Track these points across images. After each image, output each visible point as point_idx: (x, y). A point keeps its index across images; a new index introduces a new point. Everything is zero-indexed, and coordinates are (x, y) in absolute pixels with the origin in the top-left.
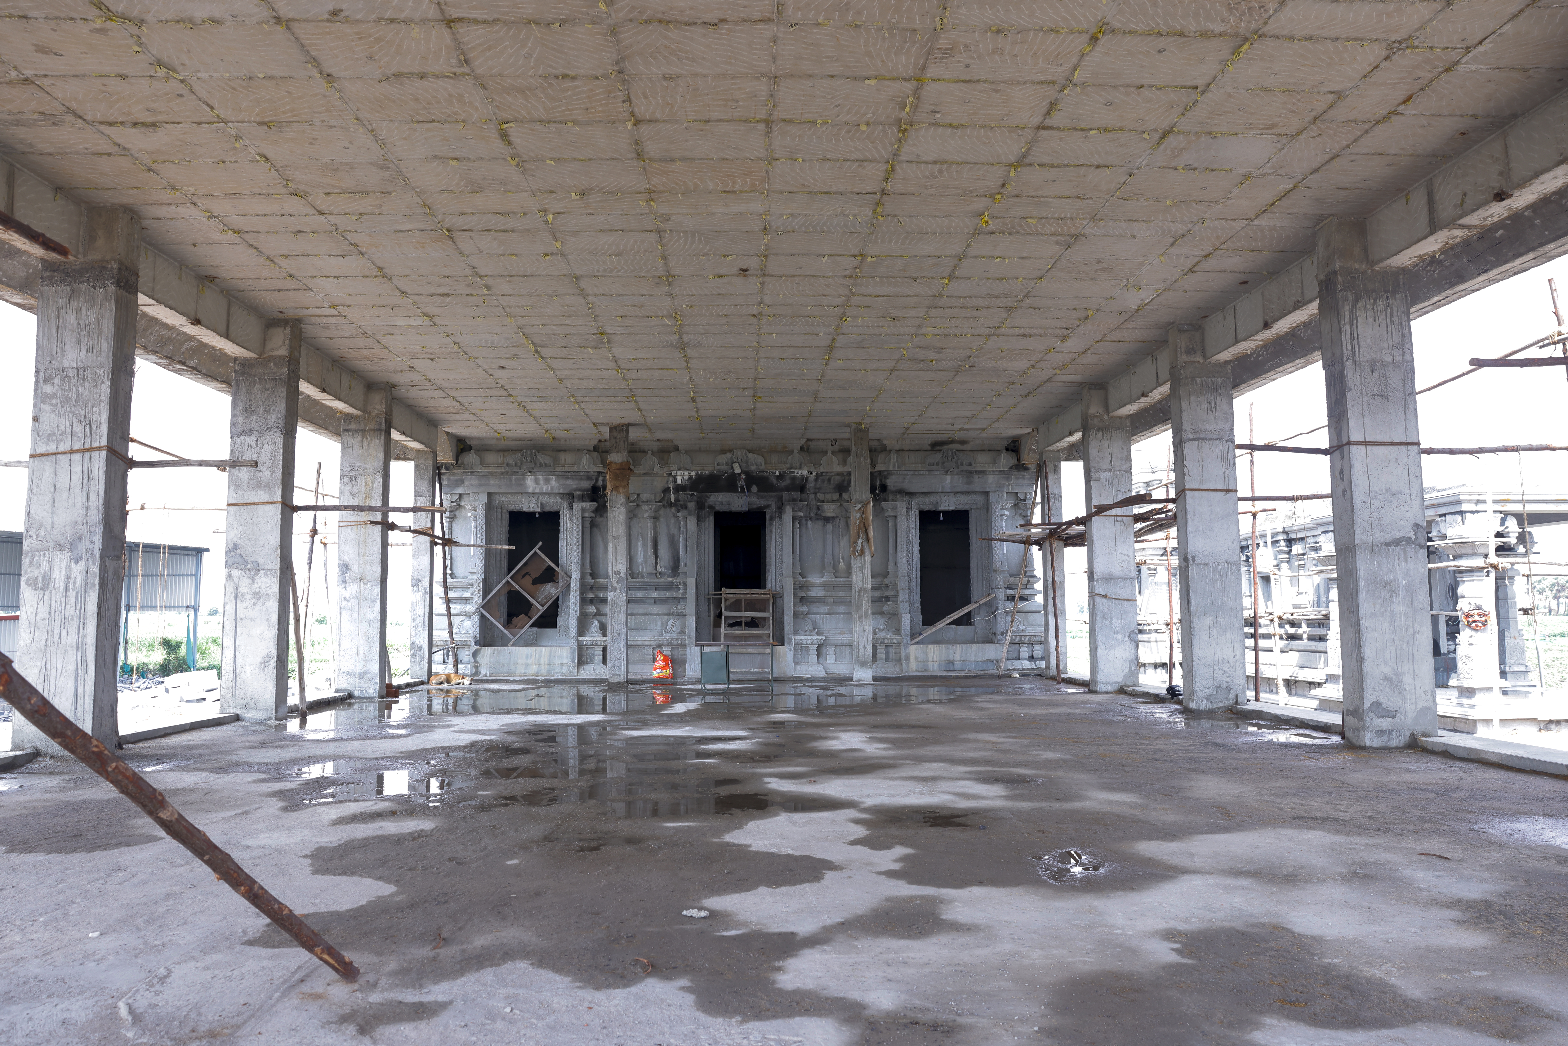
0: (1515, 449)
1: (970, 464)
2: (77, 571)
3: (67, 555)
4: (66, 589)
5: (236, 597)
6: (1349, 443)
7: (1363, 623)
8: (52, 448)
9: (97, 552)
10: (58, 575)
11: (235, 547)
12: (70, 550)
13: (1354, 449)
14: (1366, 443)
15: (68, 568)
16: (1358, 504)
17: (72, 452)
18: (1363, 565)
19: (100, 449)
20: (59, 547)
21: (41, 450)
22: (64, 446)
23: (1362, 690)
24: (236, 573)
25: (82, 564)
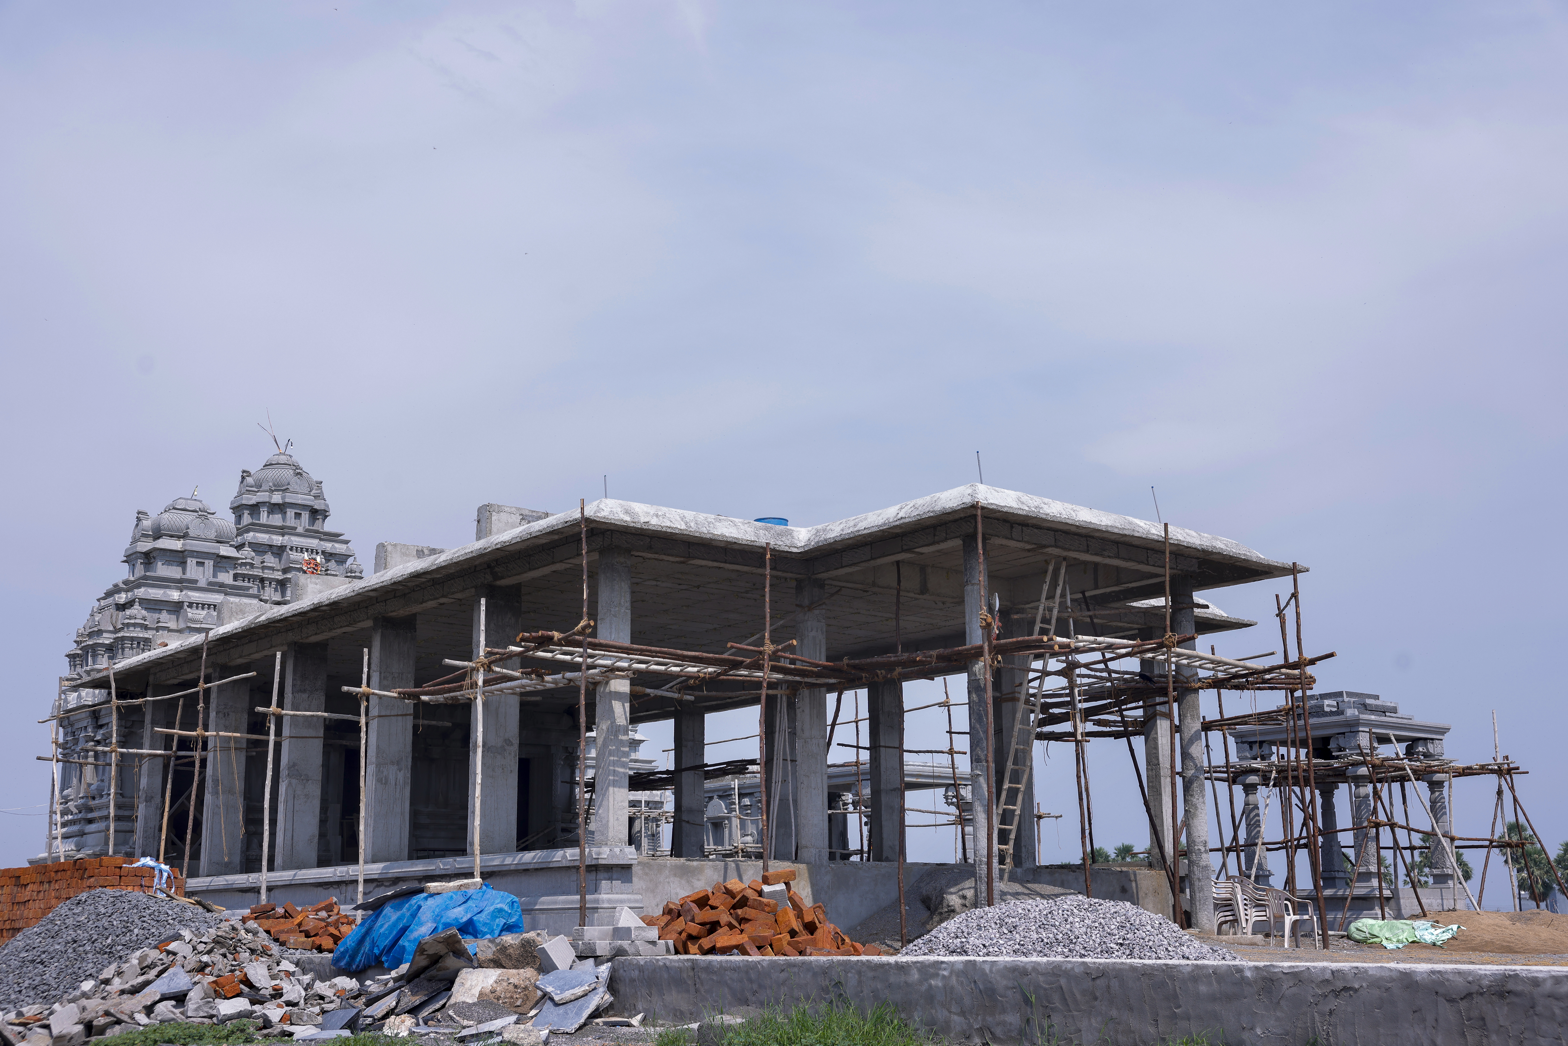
0: (931, 752)
1: (543, 723)
2: (401, 775)
3: (396, 767)
4: (396, 784)
5: (294, 797)
6: (880, 746)
7: (883, 823)
8: (388, 713)
9: (409, 767)
10: (391, 778)
11: (294, 765)
12: (398, 764)
13: (882, 749)
14: (885, 747)
15: (397, 774)
17: (398, 715)
18: (884, 799)
19: (410, 715)
20: (392, 763)
21: (383, 713)
22: (394, 712)
23: (882, 851)
24: (294, 781)
25: (402, 772)
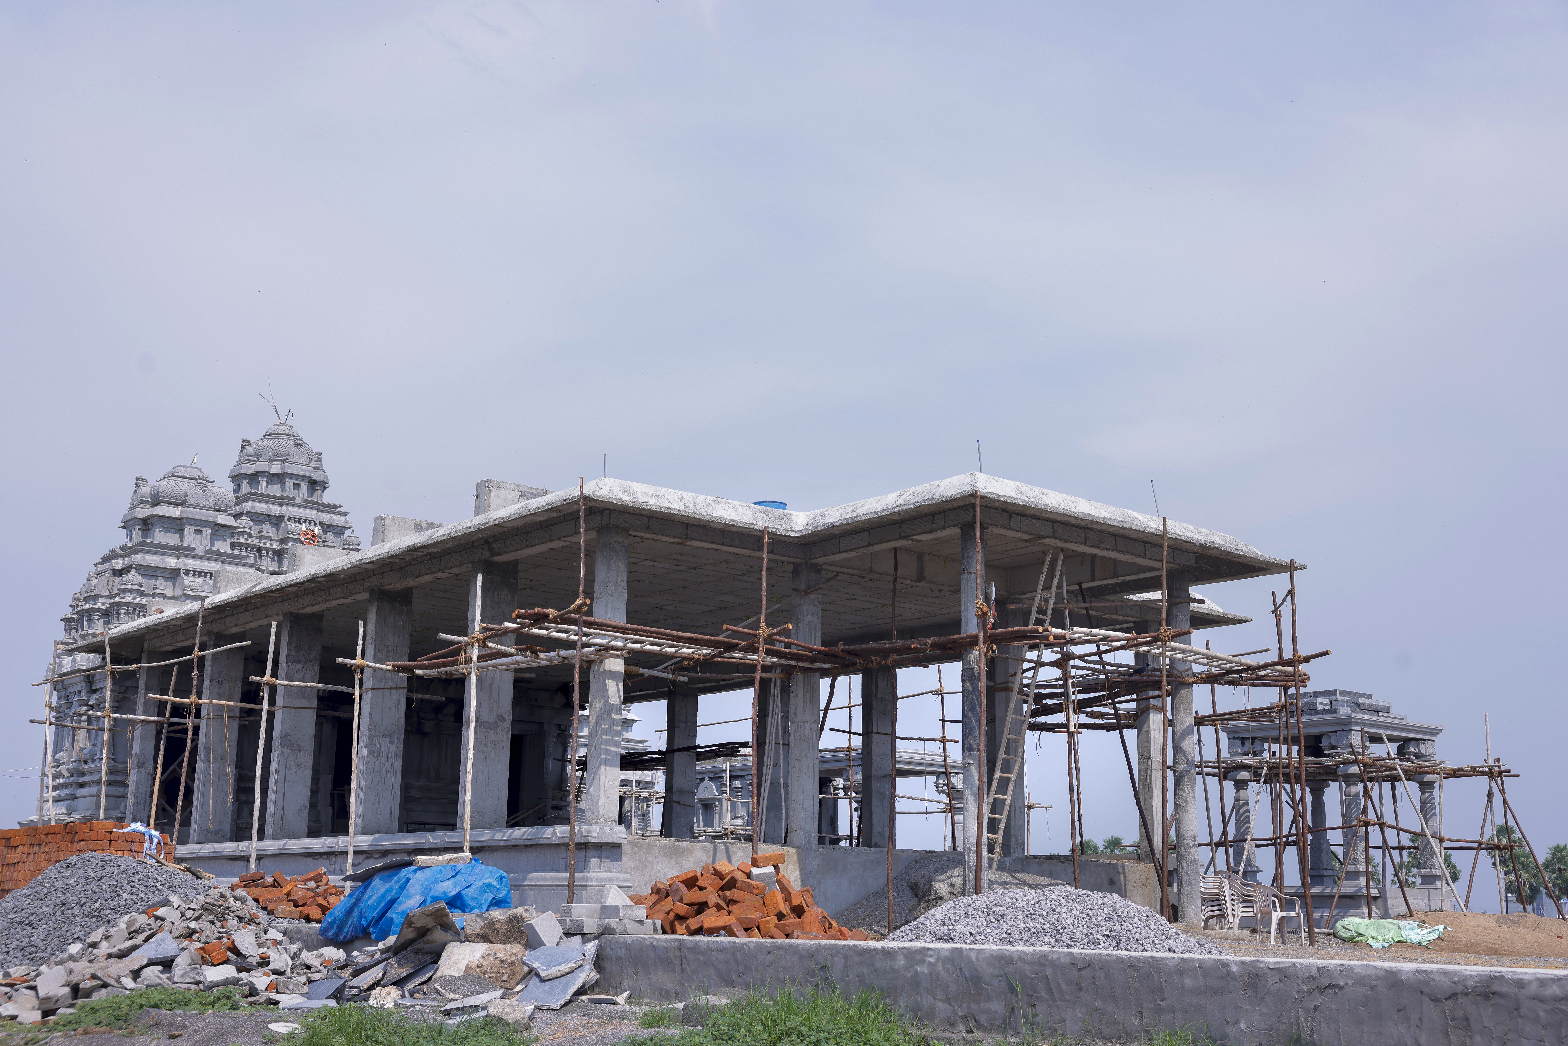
0: (923, 739)
1: (536, 700)
2: (393, 748)
3: (388, 740)
4: (388, 757)
5: (286, 767)
6: (872, 732)
7: (873, 809)
8: (382, 686)
9: (402, 740)
10: (384, 751)
11: (287, 735)
12: (390, 737)
13: (874, 735)
14: (878, 733)
15: (389, 747)
16: (874, 759)
17: (391, 688)
18: (875, 785)
19: (403, 688)
20: (385, 736)
21: (377, 686)
22: (388, 685)
23: (872, 837)
24: (286, 751)
25: (395, 745)
